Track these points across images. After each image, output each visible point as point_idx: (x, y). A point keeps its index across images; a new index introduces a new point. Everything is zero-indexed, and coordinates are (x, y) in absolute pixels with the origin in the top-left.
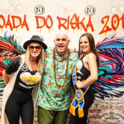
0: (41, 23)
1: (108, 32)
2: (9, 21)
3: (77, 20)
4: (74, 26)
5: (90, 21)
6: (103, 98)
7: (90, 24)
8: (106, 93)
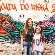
0: (23, 7)
2: (7, 6)
3: (41, 6)
4: (39, 9)
5: (47, 7)
6: (53, 43)
7: (47, 8)
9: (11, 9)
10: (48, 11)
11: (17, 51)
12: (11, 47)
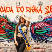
1: (49, 13)
3: (35, 8)
4: (33, 11)
5: (40, 9)
7: (40, 10)
8: (48, 41)
9: (8, 11)
10: (42, 12)
11: (14, 49)
12: (8, 45)
